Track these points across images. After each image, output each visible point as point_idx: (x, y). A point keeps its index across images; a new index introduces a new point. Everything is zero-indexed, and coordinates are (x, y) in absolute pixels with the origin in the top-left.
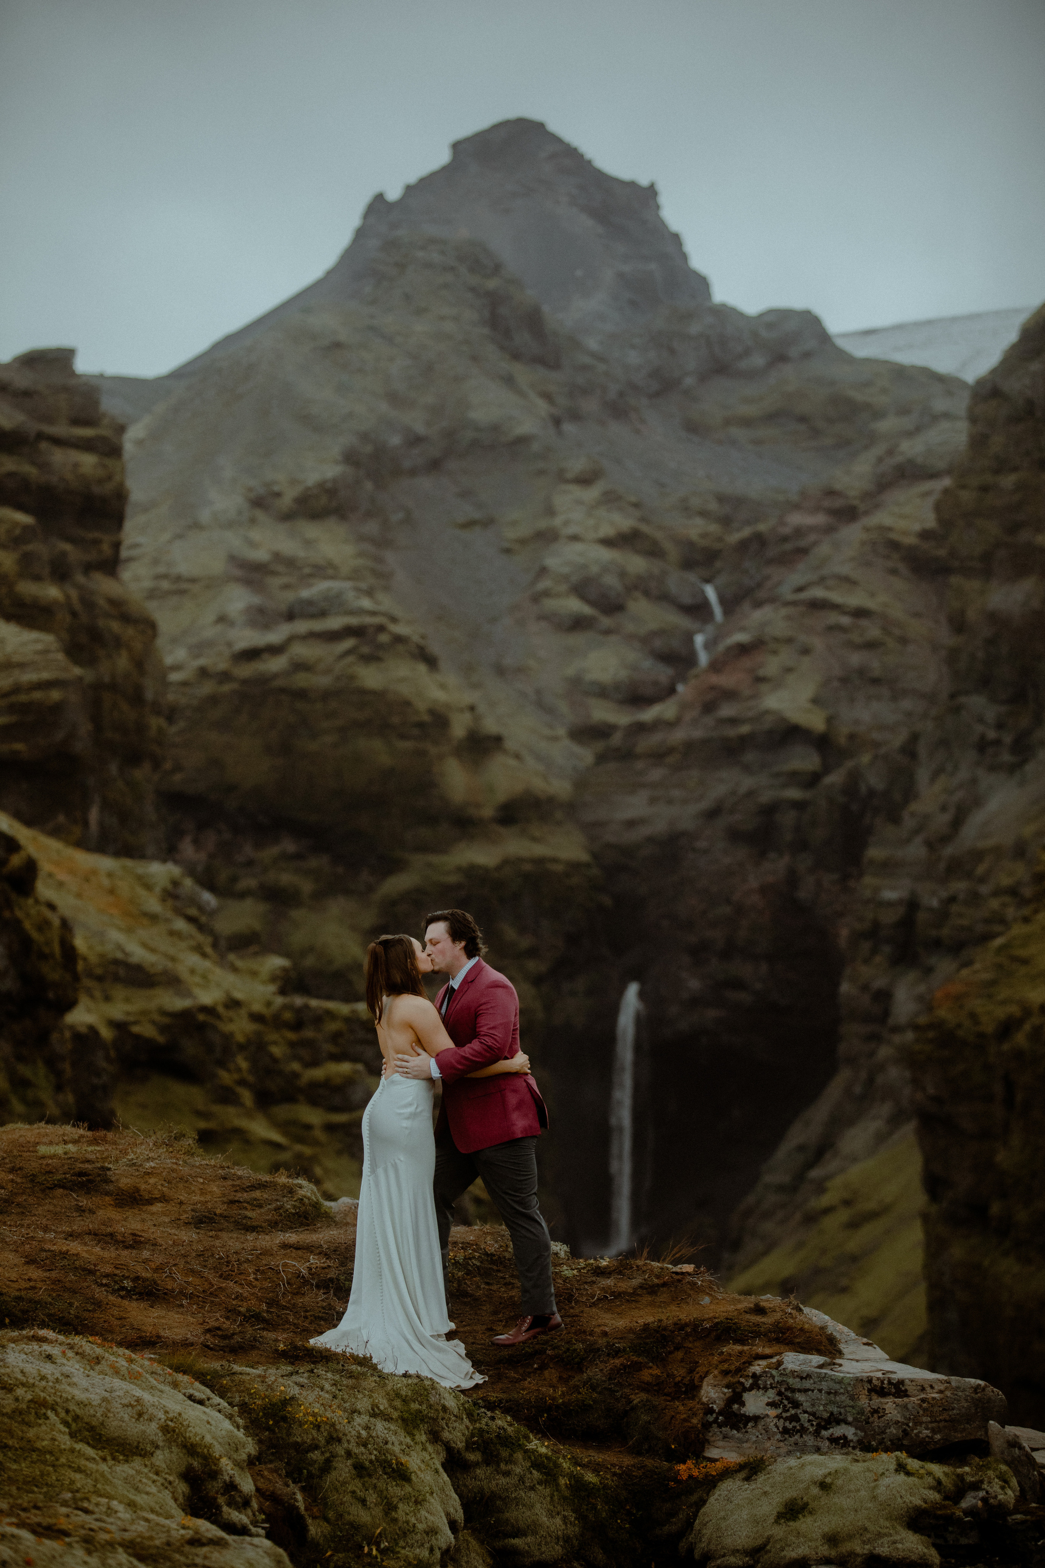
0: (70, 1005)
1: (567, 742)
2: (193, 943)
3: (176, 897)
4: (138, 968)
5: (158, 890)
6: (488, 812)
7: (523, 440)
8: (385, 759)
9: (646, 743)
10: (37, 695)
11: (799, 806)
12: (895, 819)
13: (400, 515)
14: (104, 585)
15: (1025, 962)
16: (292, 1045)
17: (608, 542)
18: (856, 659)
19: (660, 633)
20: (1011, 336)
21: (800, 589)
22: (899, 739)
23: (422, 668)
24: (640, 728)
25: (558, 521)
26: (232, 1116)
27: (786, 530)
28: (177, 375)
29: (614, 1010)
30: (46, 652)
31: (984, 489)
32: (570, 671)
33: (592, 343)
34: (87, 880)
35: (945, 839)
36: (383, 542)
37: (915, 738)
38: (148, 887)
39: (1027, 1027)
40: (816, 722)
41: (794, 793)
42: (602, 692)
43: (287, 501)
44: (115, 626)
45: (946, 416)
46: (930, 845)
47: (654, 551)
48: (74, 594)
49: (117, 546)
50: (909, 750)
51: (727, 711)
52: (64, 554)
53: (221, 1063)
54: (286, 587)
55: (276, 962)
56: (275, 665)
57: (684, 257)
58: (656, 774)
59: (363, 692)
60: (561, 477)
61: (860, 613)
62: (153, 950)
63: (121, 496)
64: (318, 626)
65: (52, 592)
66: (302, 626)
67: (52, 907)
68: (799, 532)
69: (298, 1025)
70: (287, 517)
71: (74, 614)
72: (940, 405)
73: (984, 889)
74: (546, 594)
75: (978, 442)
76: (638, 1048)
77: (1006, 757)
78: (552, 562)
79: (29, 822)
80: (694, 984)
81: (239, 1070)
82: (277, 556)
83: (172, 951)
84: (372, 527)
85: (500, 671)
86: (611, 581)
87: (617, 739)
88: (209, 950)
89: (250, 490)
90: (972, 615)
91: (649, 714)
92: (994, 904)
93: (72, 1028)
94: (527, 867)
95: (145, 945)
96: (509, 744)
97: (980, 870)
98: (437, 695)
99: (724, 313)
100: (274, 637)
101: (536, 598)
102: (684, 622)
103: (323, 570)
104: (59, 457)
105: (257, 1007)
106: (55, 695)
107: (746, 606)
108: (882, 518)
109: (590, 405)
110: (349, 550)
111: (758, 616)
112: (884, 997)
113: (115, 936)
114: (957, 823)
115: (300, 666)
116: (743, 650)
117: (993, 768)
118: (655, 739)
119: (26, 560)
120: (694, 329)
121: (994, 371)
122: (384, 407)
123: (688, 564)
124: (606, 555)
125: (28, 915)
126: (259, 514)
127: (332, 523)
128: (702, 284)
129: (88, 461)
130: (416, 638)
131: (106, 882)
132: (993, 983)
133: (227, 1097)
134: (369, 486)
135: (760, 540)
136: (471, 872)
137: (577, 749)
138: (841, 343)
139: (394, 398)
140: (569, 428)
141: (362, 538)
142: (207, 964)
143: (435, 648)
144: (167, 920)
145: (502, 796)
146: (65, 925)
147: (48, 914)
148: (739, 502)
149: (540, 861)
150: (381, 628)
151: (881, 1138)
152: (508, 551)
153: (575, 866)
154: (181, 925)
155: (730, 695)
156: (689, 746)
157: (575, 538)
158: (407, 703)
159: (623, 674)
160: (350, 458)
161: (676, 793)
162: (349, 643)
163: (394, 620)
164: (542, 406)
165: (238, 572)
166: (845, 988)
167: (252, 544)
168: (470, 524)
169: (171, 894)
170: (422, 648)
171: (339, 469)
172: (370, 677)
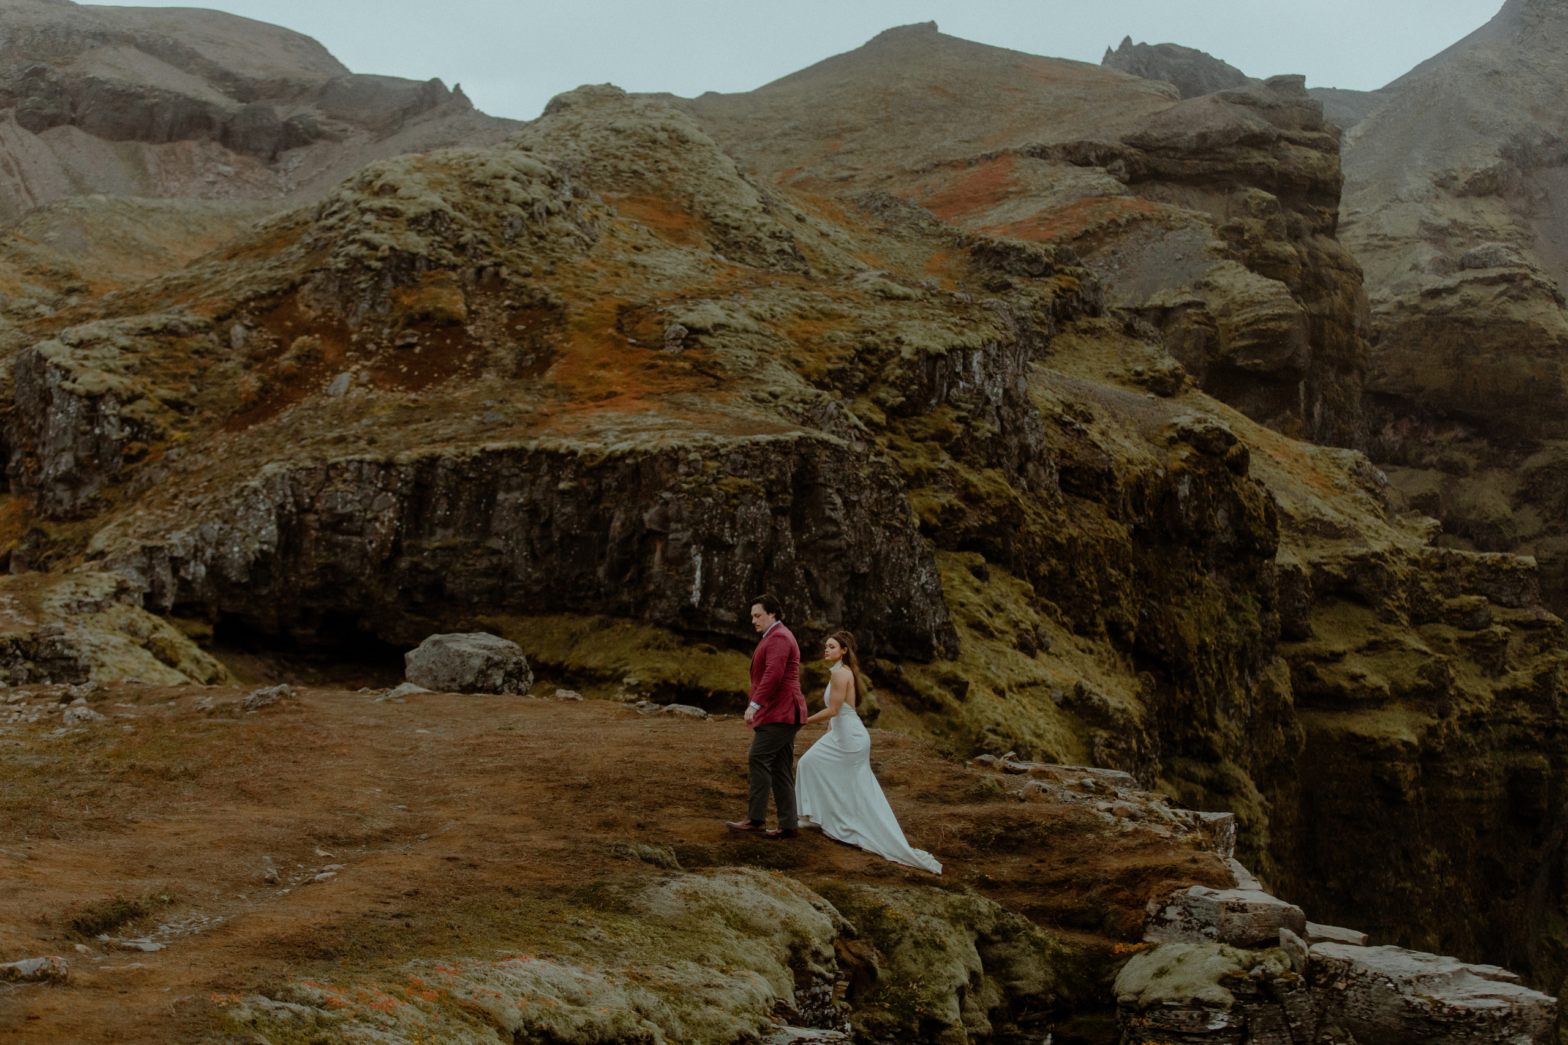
0: (1272, 554)
2: (1370, 507)
3: (1359, 474)
4: (1330, 524)
5: (1346, 469)
8: (1527, 371)
10: (1272, 325)
13: (1542, 195)
14: (1325, 244)
16: (1436, 581)
23: (1554, 305)
26: (1392, 631)
28: (1388, 89)
30: (1279, 293)
34: (1297, 461)
36: (1529, 214)
38: (1340, 467)
43: (1461, 184)
44: (1333, 273)
48: (1304, 250)
49: (1335, 216)
52: (1297, 221)
53: (1386, 594)
54: (1462, 244)
55: (1431, 521)
56: (1451, 301)
59: (1512, 322)
62: (1342, 513)
63: (1338, 181)
64: (1481, 274)
65: (1289, 249)
66: (1470, 274)
67: (1260, 483)
69: (1441, 568)
70: (1461, 195)
71: (1304, 265)
79: (1259, 417)
81: (1399, 599)
82: (1454, 222)
83: (1355, 513)
84: (1521, 203)
88: (1381, 513)
89: (1435, 174)
93: (1280, 566)
95: (1336, 509)
100: (1450, 282)
103: (1487, 233)
104: (1294, 152)
105: (1412, 555)
106: (1284, 325)
110: (1505, 219)
113: (1315, 501)
115: (1468, 303)
119: (1271, 225)
122: (1529, 118)
125: (1242, 489)
126: (1442, 192)
127: (1493, 199)
129: (1314, 155)
130: (1550, 285)
131: (1309, 461)
133: (1389, 618)
134: (1519, 173)
139: (1535, 111)
141: (1514, 211)
142: (1380, 522)
144: (1353, 491)
146: (1270, 497)
147: (1257, 489)
150: (1525, 277)
154: (1362, 494)
158: (1544, 331)
160: (1505, 153)
162: (1503, 287)
163: (1534, 271)
165: (1426, 234)
167: (1436, 214)
169: (1355, 472)
170: (1553, 291)
171: (1498, 161)
172: (1518, 312)
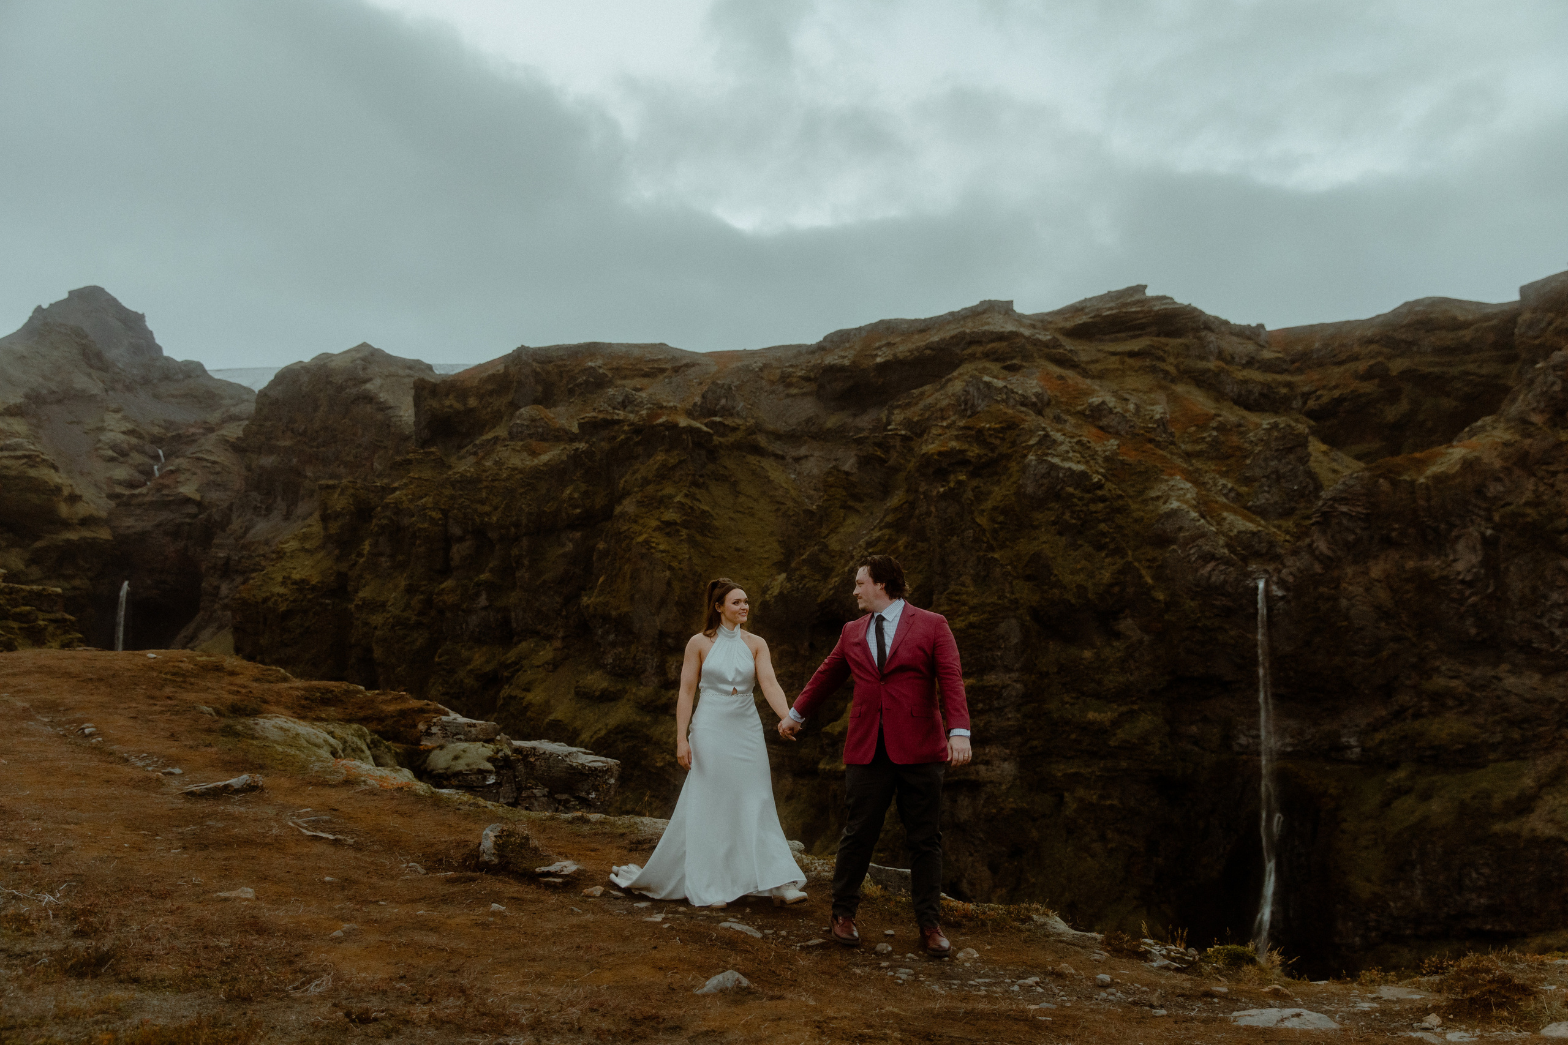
1: (106, 499)
6: (75, 521)
7: (94, 396)
8: (36, 501)
9: (135, 501)
11: (190, 524)
12: (224, 530)
13: (46, 417)
15: (273, 579)
17: (124, 433)
18: (212, 478)
19: (143, 464)
20: (272, 377)
21: (192, 454)
22: (226, 504)
23: (53, 471)
24: (134, 495)
25: (105, 425)
27: (190, 434)
29: (119, 588)
31: (260, 425)
32: (108, 475)
33: (120, 365)
35: (241, 538)
36: (38, 426)
37: (232, 504)
39: (273, 600)
40: (197, 497)
41: (188, 520)
42: (120, 483)
45: (247, 401)
46: (236, 540)
47: (140, 436)
50: (230, 508)
51: (165, 492)
57: (153, 339)
58: (138, 512)
59: (30, 478)
60: (107, 409)
61: (214, 462)
64: (12, 454)
68: (193, 434)
72: (245, 397)
73: (254, 554)
74: (100, 448)
75: (259, 410)
76: (127, 602)
77: (263, 512)
78: (102, 438)
80: (149, 582)
84: (34, 421)
85: (81, 474)
86: (125, 446)
87: (124, 499)
90: (253, 466)
91: (137, 492)
92: (257, 559)
94: (90, 540)
96: (84, 499)
97: (253, 548)
98: (60, 481)
99: (168, 359)
101: (97, 449)
102: (152, 462)
103: (13, 435)
107: (173, 458)
108: (223, 432)
109: (119, 386)
110: (25, 428)
111: (178, 461)
112: (217, 588)
114: (245, 533)
116: (172, 472)
117: (257, 516)
118: (140, 499)
120: (158, 364)
121: (265, 388)
122: (40, 380)
123: (152, 442)
124: (123, 437)
127: (18, 418)
128: (159, 349)
130: (51, 460)
132: (262, 585)
134: (34, 407)
135: (179, 436)
136: (68, 541)
137: (109, 501)
138: (210, 373)
139: (44, 377)
140: (111, 393)
141: (30, 424)
143: (57, 464)
145: (80, 516)
148: (172, 423)
149: (94, 538)
150: (38, 456)
151: (214, 634)
152: (86, 433)
153: (107, 541)
155: (167, 487)
156: (151, 503)
157: (112, 430)
158: (47, 482)
159: (128, 477)
160: (27, 396)
161: (145, 518)
162: (24, 461)
163: (43, 454)
164: (101, 385)
166: (203, 584)
168: (72, 423)
170: (53, 464)
171: (22, 400)
172: (32, 473)
